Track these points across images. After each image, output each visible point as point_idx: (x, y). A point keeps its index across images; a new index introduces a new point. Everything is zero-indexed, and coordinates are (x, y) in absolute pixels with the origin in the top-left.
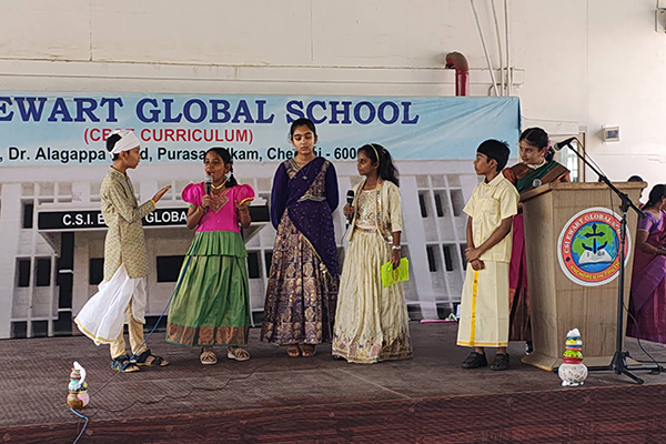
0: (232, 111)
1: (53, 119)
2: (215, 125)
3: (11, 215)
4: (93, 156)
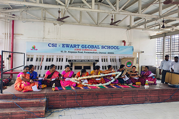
0: (94, 47)
1: (70, 47)
2: (92, 49)
3: (64, 60)
4: (75, 52)
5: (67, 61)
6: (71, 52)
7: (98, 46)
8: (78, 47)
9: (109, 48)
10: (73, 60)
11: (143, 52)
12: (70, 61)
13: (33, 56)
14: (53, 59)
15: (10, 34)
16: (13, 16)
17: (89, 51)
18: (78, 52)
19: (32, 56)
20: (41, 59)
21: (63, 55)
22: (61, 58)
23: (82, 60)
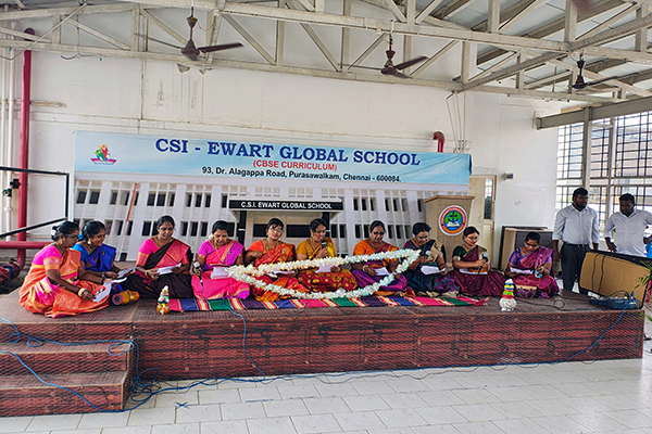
0: (327, 155)
1: (238, 154)
2: (318, 162)
3: (216, 201)
4: (257, 174)
5: (224, 205)
6: (240, 173)
7: (342, 152)
8: (268, 156)
9: (381, 160)
10: (247, 202)
11: (510, 176)
12: (235, 204)
13: (100, 183)
14: (173, 196)
15: (15, 101)
16: (28, 36)
17: (306, 171)
18: (269, 172)
19: (94, 183)
20: (128, 194)
21: (210, 183)
22: (204, 192)
23: (281, 202)
